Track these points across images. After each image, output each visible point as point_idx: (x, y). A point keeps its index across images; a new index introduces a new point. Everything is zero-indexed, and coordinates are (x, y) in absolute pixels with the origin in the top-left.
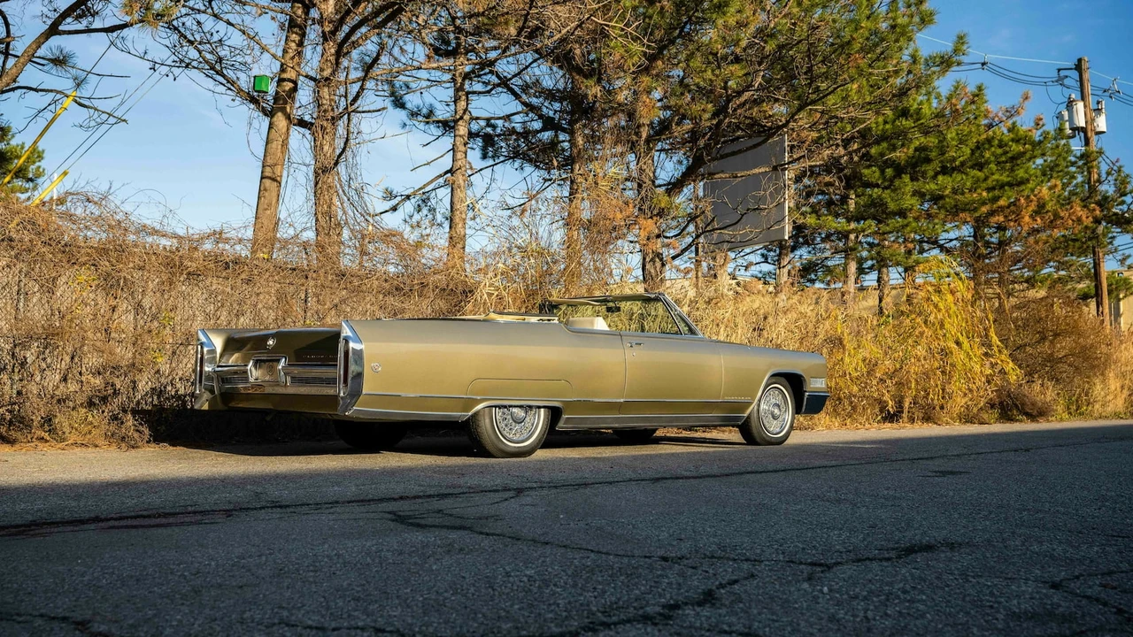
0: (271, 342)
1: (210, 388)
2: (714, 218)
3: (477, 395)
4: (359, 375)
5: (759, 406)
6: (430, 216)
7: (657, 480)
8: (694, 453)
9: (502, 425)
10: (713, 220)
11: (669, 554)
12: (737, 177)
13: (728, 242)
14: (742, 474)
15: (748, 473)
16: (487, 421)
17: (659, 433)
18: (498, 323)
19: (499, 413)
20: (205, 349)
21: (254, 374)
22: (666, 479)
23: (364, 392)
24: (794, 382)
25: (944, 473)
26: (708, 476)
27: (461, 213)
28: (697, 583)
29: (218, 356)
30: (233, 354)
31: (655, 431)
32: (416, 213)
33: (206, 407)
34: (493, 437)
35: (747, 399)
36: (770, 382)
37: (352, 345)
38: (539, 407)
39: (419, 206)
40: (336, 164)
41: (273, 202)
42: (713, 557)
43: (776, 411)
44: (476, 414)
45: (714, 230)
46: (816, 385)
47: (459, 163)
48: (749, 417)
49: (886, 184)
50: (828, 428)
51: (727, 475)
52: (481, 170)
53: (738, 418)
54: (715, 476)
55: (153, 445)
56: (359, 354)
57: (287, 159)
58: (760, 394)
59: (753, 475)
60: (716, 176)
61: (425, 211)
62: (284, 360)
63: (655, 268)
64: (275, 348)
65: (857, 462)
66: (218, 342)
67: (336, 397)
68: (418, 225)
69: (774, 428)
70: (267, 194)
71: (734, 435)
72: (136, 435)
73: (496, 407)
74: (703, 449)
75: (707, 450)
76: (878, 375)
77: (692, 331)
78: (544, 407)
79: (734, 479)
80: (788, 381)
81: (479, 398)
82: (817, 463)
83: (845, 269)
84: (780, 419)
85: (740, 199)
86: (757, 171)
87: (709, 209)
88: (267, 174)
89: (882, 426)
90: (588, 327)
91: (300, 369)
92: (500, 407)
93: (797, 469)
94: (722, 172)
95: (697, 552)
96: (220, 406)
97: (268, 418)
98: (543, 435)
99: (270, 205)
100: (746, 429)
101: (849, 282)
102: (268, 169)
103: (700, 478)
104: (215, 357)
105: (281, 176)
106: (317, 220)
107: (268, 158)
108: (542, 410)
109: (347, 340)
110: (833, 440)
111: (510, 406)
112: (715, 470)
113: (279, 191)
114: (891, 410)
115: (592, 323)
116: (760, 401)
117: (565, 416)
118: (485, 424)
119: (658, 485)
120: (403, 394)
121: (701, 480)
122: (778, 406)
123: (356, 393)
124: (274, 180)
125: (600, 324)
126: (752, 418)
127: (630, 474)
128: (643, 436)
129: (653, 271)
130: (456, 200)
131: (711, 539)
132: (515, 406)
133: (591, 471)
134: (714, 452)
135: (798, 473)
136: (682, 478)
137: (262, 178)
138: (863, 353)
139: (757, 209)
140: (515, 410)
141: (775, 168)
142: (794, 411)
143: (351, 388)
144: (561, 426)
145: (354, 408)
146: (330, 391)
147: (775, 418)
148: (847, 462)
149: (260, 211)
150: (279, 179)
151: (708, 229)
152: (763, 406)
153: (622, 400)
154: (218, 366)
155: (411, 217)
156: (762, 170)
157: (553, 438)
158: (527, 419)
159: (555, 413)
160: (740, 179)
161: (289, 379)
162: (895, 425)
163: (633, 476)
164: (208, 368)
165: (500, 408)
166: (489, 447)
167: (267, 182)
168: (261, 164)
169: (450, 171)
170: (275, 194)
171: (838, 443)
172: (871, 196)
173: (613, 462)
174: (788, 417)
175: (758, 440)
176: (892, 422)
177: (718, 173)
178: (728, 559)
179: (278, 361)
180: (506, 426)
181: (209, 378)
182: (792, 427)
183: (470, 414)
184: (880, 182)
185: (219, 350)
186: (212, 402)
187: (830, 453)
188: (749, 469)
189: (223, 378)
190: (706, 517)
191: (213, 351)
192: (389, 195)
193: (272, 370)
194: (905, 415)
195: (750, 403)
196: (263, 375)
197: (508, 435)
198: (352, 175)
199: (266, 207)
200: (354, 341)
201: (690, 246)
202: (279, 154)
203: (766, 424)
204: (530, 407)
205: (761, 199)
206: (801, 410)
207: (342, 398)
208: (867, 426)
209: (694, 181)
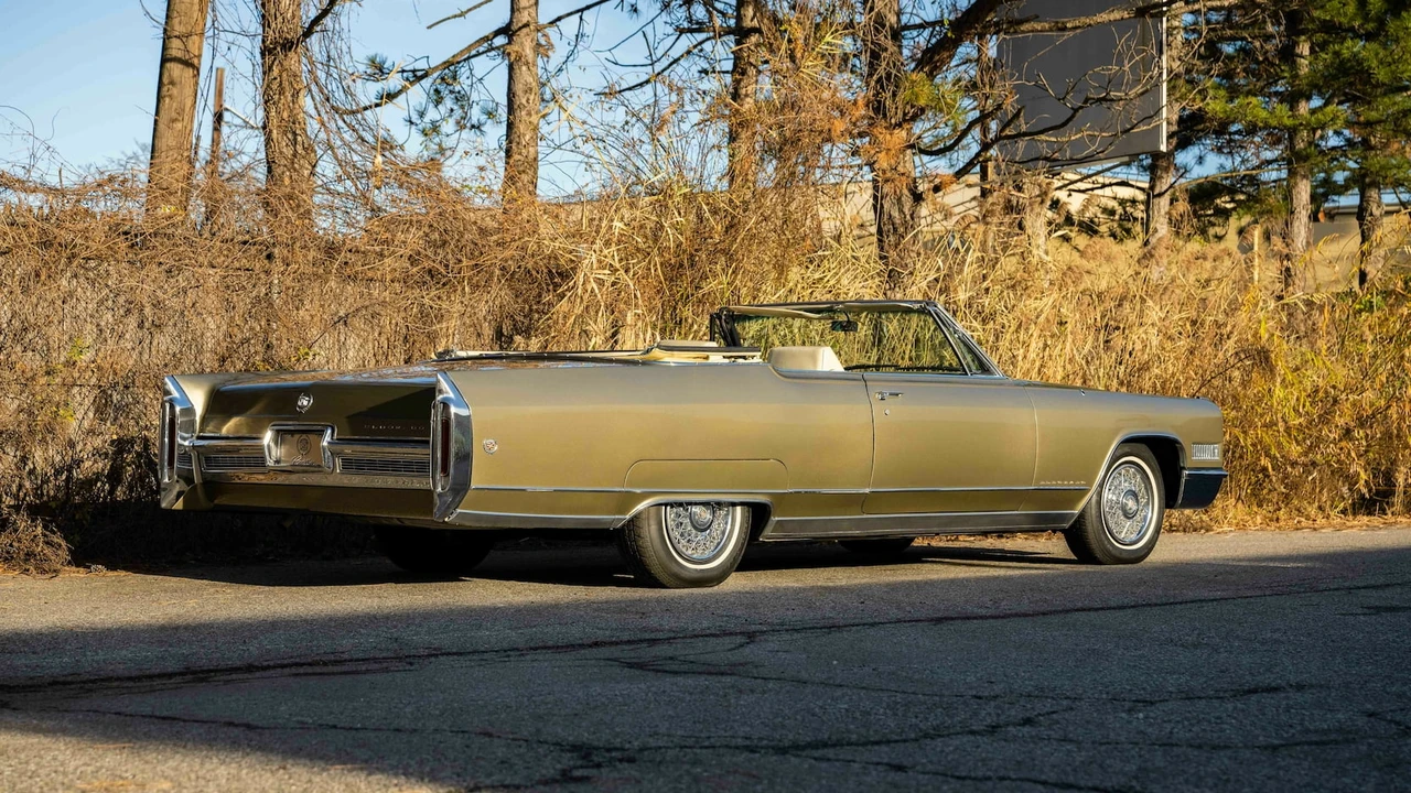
0: (304, 402)
1: (185, 474)
2: (1019, 111)
3: (639, 487)
4: (465, 458)
5: (1100, 495)
6: (458, 113)
7: (939, 620)
8: (988, 579)
9: (676, 534)
10: (1017, 116)
11: (980, 694)
12: (1064, 29)
13: (1046, 159)
14: (1068, 611)
15: (1077, 610)
16: (654, 528)
17: (918, 542)
18: (667, 368)
19: (671, 513)
20: (178, 409)
21: (273, 453)
22: (952, 619)
23: (473, 485)
24: (1163, 452)
25: (1378, 610)
26: (1017, 615)
27: (529, 114)
28: (1015, 713)
29: (198, 419)
30: (230, 417)
31: (912, 540)
32: (431, 105)
33: (179, 505)
34: (662, 553)
35: (1081, 484)
36: (1120, 452)
37: (453, 410)
38: (734, 504)
39: (437, 91)
40: (308, 33)
41: (187, 109)
42: (1029, 696)
43: (1131, 504)
44: (636, 517)
45: (1020, 135)
46: (1203, 456)
47: (524, 17)
48: (1082, 515)
49: (1370, 26)
50: (1242, 526)
51: (1044, 614)
52: (559, 19)
53: (1063, 518)
54: (1025, 615)
55: (74, 568)
56: (465, 423)
57: (209, 24)
58: (1101, 473)
59: (1082, 613)
60: (1025, 27)
61: (449, 102)
62: (329, 431)
63: (901, 211)
64: (312, 410)
65: (1259, 593)
66: (198, 398)
67: (429, 493)
68: (435, 128)
69: (1126, 534)
70: (175, 91)
71: (1055, 545)
72: (48, 551)
73: (666, 505)
74: (1002, 572)
75: (1010, 572)
76: (1341, 422)
77: (984, 368)
78: (742, 504)
79: (1055, 619)
80: (1152, 450)
81: (638, 491)
82: (1190, 595)
83: (1288, 197)
84: (1138, 517)
85: (1070, 81)
86: (1104, 17)
87: (1009, 101)
88: (174, 53)
89: (1351, 521)
90: (808, 367)
91: (358, 448)
92: (672, 505)
93: (1156, 605)
94: (1036, 18)
95: (1012, 692)
96: (204, 503)
97: (288, 524)
98: (741, 550)
99: (181, 111)
100: (1077, 535)
101: (1296, 224)
102: (175, 43)
103: (1003, 617)
104: (193, 422)
105: (199, 56)
106: (268, 141)
107: (176, 21)
108: (739, 509)
109: (446, 405)
110: (1240, 553)
111: (690, 504)
112: (1025, 607)
113: (197, 83)
114: (1364, 490)
115: (814, 358)
116: (1101, 486)
117: (775, 519)
118: (649, 532)
119: (945, 627)
120: (529, 488)
121: (1005, 621)
122: (1135, 495)
123: (461, 487)
124: (187, 63)
125: (828, 361)
126: (1088, 517)
127: (894, 613)
128: (893, 550)
129: (896, 214)
130: (519, 88)
131: (1027, 682)
132: (696, 504)
133: (834, 608)
134: (1021, 577)
135: (1156, 610)
136: (975, 618)
137: (164, 60)
138: (1312, 378)
139: (1104, 99)
140: (696, 509)
141: (1141, 13)
142: (1163, 502)
143: (454, 478)
144: (769, 534)
145: (458, 510)
146: (416, 483)
147: (1128, 515)
148: (1240, 593)
149: (161, 126)
150: (196, 61)
151: (1007, 132)
152: (1107, 495)
153: (867, 491)
154: (199, 438)
155: (422, 115)
156: (1116, 15)
157: (754, 556)
158: (715, 525)
159: (758, 514)
160: (1071, 34)
161: (338, 462)
162: (1376, 520)
163: (901, 615)
164: (184, 441)
165: (672, 507)
166: (656, 570)
167: (175, 69)
168: (160, 32)
169: (507, 31)
170: (189, 91)
171: (1240, 560)
172: (1337, 54)
173: (859, 592)
174: (1153, 514)
175: (1099, 555)
176: (1370, 514)
177: (1027, 20)
178: (1047, 697)
179: (321, 433)
180: (682, 535)
181: (186, 457)
182: (1157, 531)
183: (628, 517)
184: (1356, 24)
185: (199, 409)
186: (189, 497)
187: (1219, 578)
188: (1080, 605)
189: (207, 456)
190: (1018, 663)
191: (189, 411)
192: (379, 69)
193: (306, 448)
194: (1398, 499)
195: (1083, 492)
196: (289, 455)
197: (684, 550)
198: (333, 53)
199: (174, 115)
200: (457, 406)
201: (971, 164)
202: (196, 14)
203: (1112, 525)
204: (719, 504)
205: (1114, 82)
206: (1176, 499)
207: (440, 495)
208: (1321, 521)
209: (981, 37)
